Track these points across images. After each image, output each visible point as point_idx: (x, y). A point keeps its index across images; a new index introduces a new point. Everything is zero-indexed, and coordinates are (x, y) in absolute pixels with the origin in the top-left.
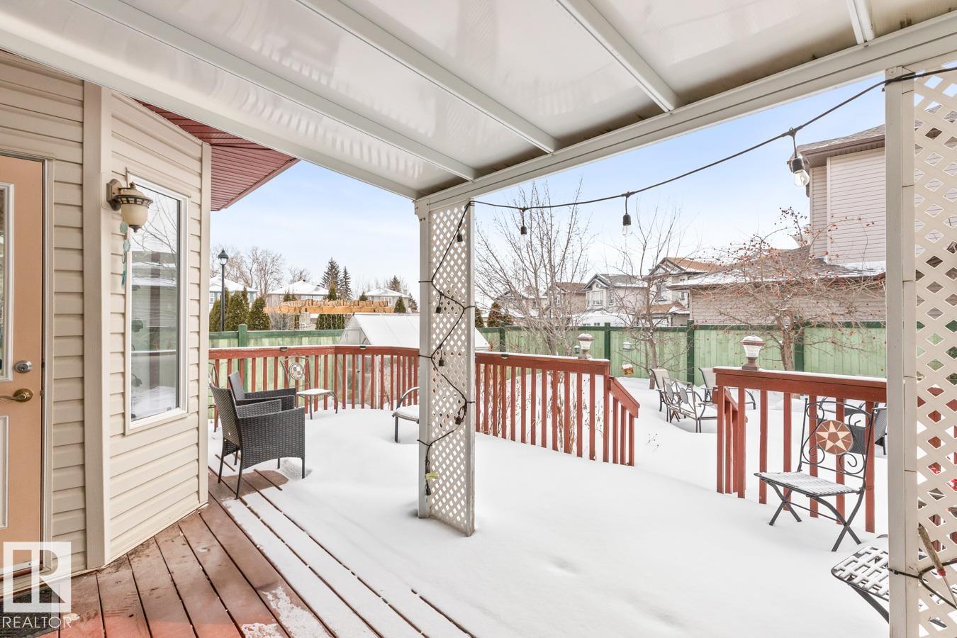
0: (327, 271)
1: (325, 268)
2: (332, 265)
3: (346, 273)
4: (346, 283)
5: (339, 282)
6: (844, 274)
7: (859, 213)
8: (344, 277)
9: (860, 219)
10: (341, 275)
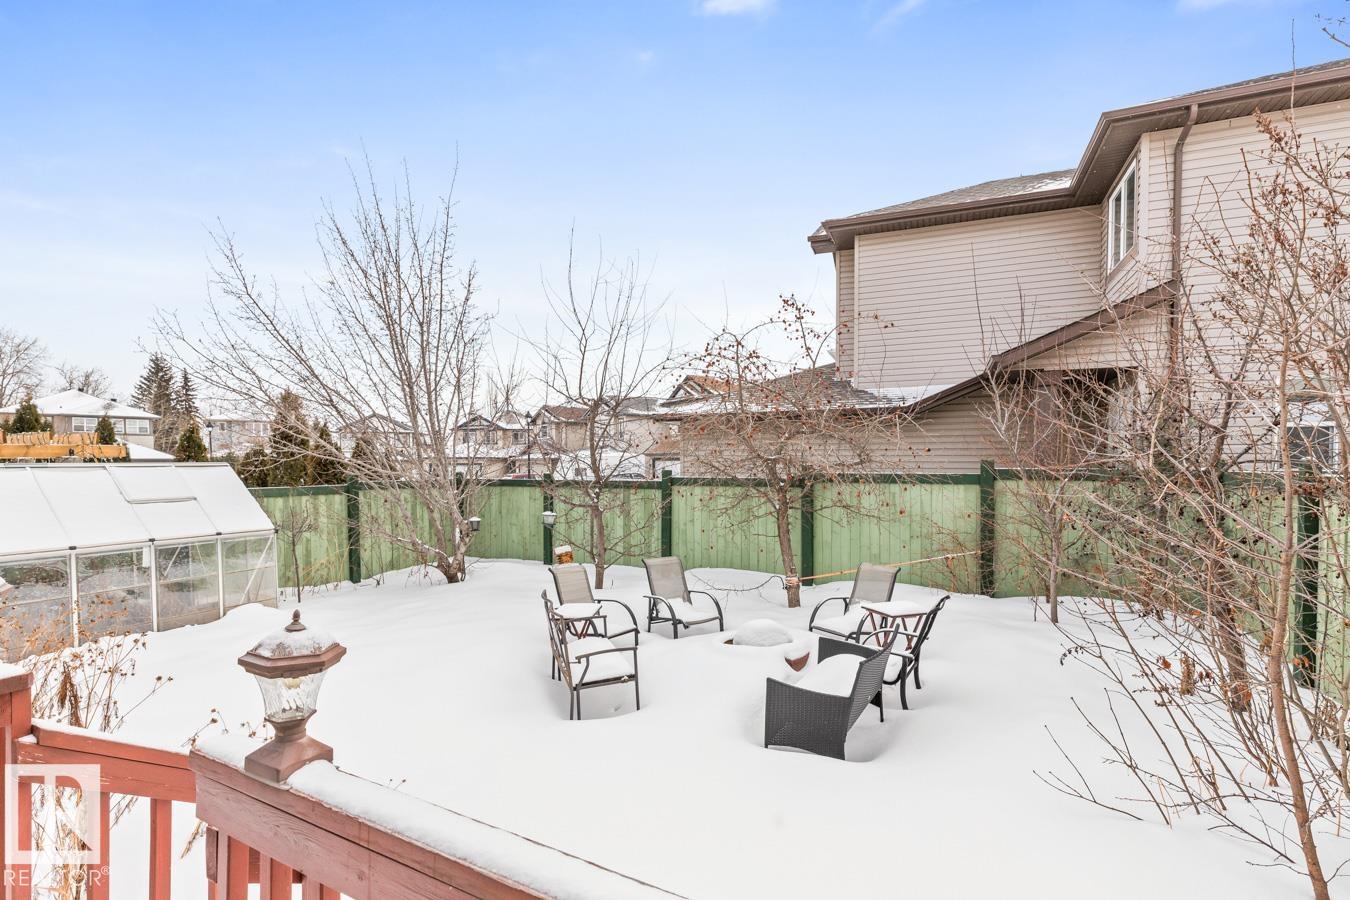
0: (145, 375)
1: (142, 368)
2: (157, 365)
3: (186, 379)
4: (188, 399)
5: (174, 396)
6: (871, 403)
7: (875, 307)
8: (183, 388)
9: (876, 317)
10: (177, 382)
